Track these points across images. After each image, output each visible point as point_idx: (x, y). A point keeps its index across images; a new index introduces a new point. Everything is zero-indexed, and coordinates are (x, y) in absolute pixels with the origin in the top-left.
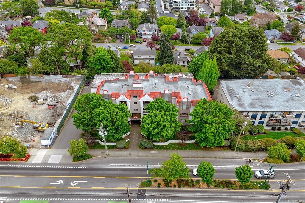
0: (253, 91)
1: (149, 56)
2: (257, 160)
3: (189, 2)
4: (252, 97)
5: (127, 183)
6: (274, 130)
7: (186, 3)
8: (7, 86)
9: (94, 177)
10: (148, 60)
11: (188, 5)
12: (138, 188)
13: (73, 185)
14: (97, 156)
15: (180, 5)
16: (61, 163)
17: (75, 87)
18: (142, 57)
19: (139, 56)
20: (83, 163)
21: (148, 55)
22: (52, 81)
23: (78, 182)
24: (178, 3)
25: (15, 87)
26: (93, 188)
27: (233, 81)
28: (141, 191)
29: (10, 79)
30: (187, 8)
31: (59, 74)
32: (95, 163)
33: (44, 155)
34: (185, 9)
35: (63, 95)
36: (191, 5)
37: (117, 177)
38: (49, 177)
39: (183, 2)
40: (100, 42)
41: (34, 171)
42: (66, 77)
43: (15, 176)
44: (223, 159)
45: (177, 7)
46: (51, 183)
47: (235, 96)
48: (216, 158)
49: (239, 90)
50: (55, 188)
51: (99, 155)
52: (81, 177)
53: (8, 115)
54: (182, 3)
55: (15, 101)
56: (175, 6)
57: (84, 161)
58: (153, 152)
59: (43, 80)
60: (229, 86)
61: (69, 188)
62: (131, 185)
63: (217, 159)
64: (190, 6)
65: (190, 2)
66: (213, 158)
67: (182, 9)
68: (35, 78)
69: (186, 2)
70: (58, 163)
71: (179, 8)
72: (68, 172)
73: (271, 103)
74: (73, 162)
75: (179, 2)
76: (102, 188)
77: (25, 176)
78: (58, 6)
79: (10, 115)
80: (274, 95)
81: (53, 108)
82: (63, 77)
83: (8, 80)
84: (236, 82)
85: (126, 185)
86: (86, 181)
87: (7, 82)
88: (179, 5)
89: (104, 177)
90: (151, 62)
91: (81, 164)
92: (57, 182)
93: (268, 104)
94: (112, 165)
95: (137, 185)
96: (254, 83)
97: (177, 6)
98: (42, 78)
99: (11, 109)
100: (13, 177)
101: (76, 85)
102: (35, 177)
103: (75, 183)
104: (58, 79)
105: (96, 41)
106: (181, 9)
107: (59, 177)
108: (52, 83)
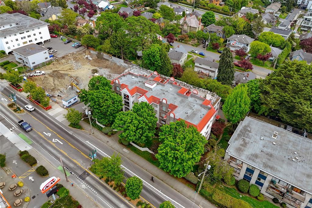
0: (274, 143)
1: (211, 68)
4: (265, 149)
5: (83, 161)
6: (275, 203)
8: (86, 56)
9: (69, 144)
10: (209, 71)
12: (86, 170)
13: (53, 141)
14: (86, 130)
16: (62, 123)
18: (203, 66)
19: (200, 64)
20: (74, 130)
21: (209, 66)
22: (116, 63)
23: (57, 141)
25: (91, 59)
26: (62, 151)
27: (262, 123)
28: (86, 173)
29: (92, 52)
31: (122, 58)
32: (79, 134)
33: (59, 111)
37: (82, 153)
38: (47, 127)
40: (183, 43)
41: (44, 119)
42: (126, 63)
43: (33, 117)
44: (178, 193)
46: (44, 132)
47: (244, 138)
48: (172, 187)
49: (256, 135)
50: (43, 136)
51: (88, 130)
52: (62, 138)
53: (70, 77)
55: (83, 69)
57: (74, 129)
58: (125, 150)
59: (111, 59)
60: (250, 126)
61: (50, 141)
62: (85, 164)
63: (173, 189)
66: (170, 186)
68: (106, 56)
70: (60, 122)
71: (310, 28)
72: (59, 131)
73: (282, 167)
74: (69, 126)
76: (66, 154)
77: (36, 119)
78: (179, 3)
79: (71, 77)
80: (299, 161)
82: (124, 62)
83: (90, 52)
84: (264, 126)
85: (82, 162)
86: (62, 144)
87: (89, 53)
88: (310, 24)
89: (74, 147)
90: (211, 74)
91: (71, 130)
92: (48, 133)
93: (275, 166)
94: (88, 143)
95: (88, 167)
96: (289, 136)
98: (111, 58)
99: (76, 73)
100: (31, 117)
102: (40, 123)
103: (56, 140)
104: (120, 62)
105: (180, 40)
107: (52, 131)
108: (115, 64)
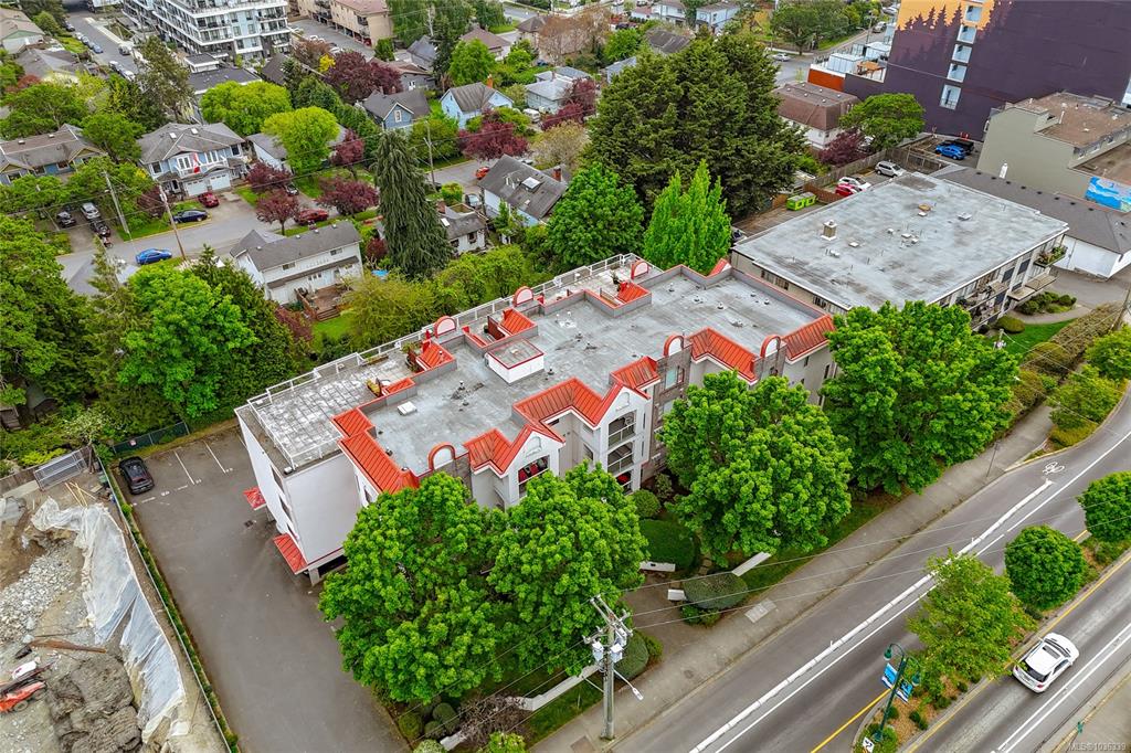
0: (854, 245)
1: (333, 253)
2: (1037, 454)
3: (260, 14)
4: (875, 264)
7: (250, 22)
10: (332, 271)
11: (263, 28)
15: (229, 32)
17: (74, 527)
18: (301, 267)
19: (286, 267)
21: (325, 252)
24: (215, 25)
30: (259, 41)
34: (255, 45)
35: (25, 602)
36: (273, 26)
39: (236, 21)
45: (217, 42)
47: (828, 279)
48: (944, 513)
49: (818, 259)
54: (235, 24)
56: (207, 39)
58: (757, 612)
60: (778, 255)
63: (950, 514)
64: (271, 29)
65: (264, 13)
66: (938, 517)
67: (241, 47)
69: (249, 19)
71: (230, 48)
73: (938, 264)
75: (219, 21)
80: (914, 237)
81: (30, 699)
84: (781, 236)
88: (222, 34)
90: (348, 274)
93: (935, 270)
97: (216, 38)
101: (77, 513)
106: (238, 51)
